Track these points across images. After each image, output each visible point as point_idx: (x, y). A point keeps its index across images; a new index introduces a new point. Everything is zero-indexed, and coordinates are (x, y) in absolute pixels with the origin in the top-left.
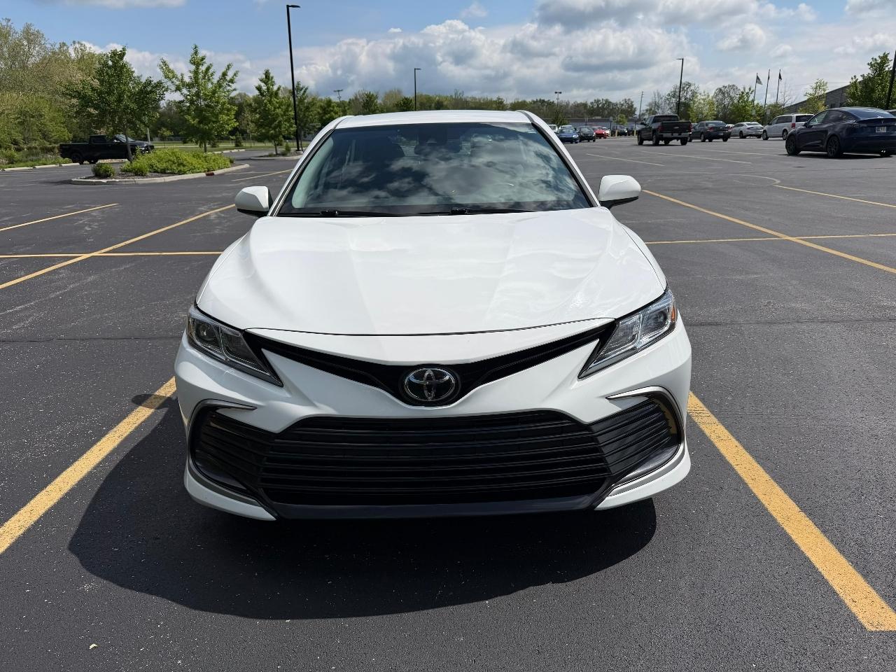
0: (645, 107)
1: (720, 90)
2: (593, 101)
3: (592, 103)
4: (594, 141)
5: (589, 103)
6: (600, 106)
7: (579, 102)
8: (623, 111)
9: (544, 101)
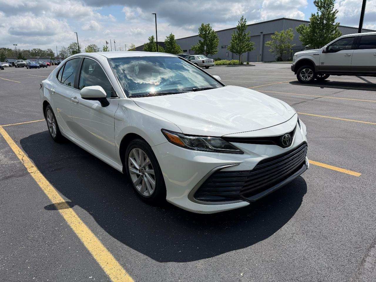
0: (59, 53)
1: (90, 46)
2: (32, 49)
3: (32, 50)
4: (47, 67)
5: (30, 50)
6: (37, 51)
7: (25, 50)
8: (49, 55)
9: (5, 49)
